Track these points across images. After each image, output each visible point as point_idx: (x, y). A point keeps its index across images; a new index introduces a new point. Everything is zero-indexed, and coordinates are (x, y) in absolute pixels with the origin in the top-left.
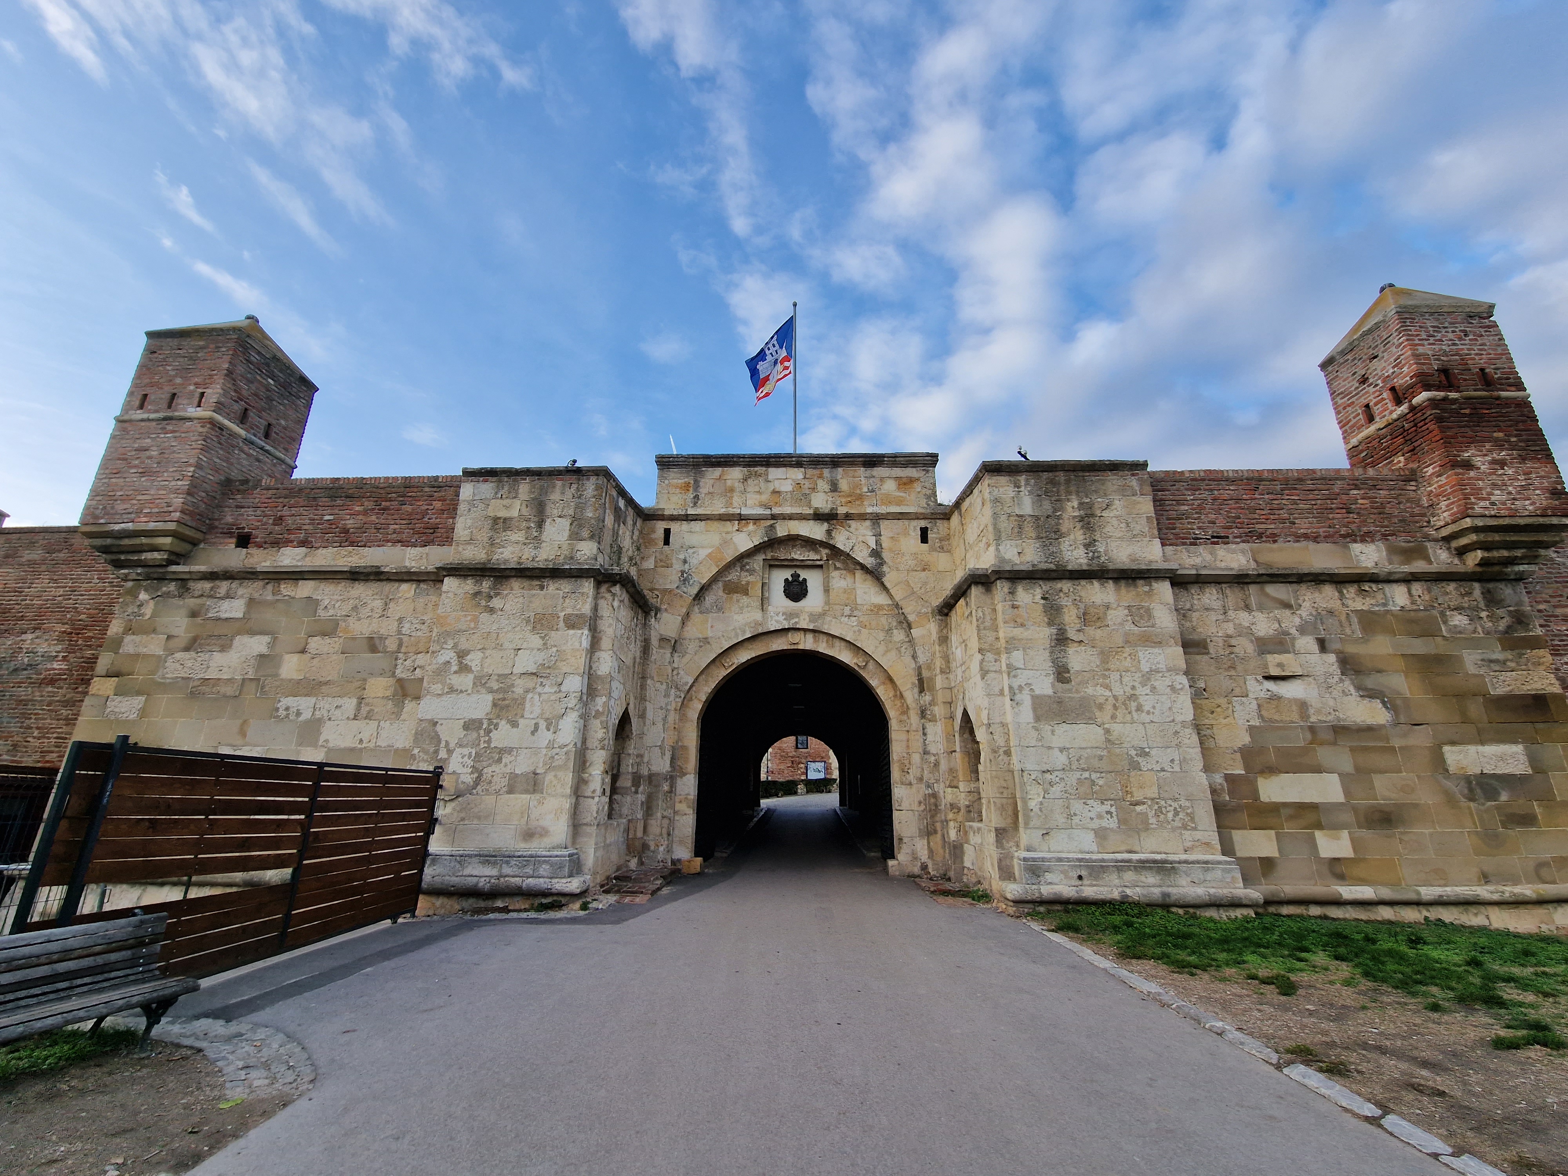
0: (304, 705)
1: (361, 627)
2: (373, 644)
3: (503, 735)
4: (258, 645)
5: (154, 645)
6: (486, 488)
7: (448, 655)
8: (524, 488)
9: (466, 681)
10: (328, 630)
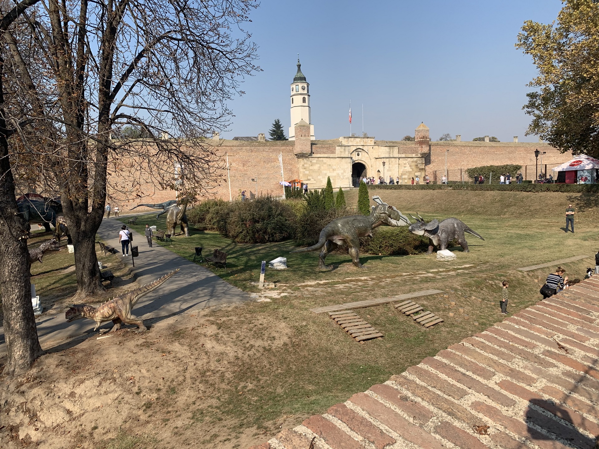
0: (325, 172)
1: (328, 163)
2: (330, 165)
3: (345, 174)
4: (319, 165)
5: (308, 166)
6: (339, 147)
7: (339, 166)
8: (343, 147)
9: (341, 169)
10: (325, 163)
